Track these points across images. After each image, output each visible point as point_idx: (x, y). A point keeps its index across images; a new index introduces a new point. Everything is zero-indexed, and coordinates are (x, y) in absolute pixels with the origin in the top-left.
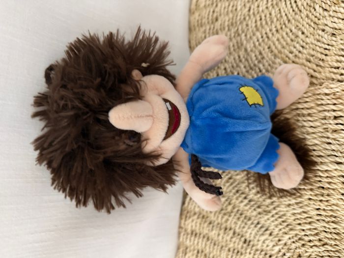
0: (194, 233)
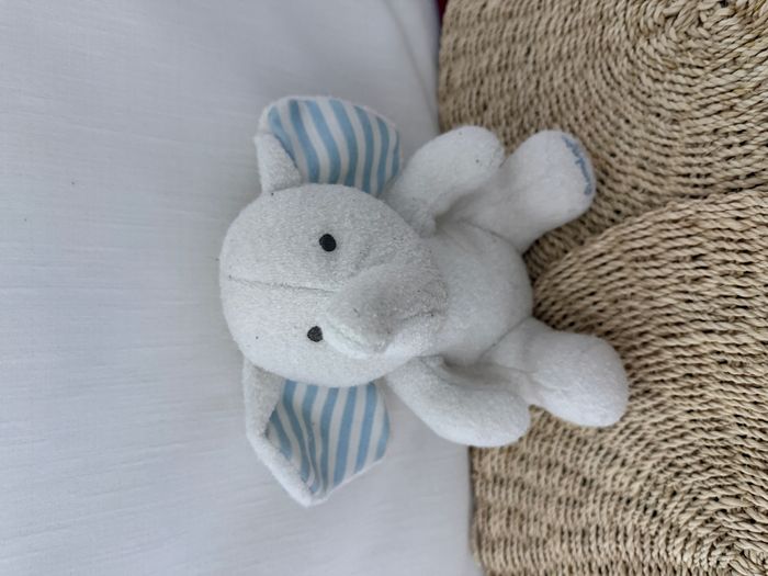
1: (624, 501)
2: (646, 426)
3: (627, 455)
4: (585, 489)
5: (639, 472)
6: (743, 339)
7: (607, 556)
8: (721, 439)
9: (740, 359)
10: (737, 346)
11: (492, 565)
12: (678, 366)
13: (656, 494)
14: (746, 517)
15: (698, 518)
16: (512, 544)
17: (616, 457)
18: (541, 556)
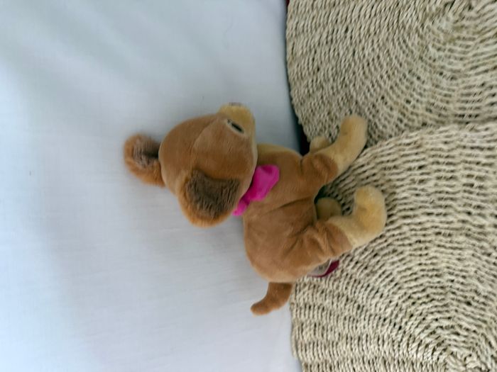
1: (382, 320)
2: (395, 273)
3: (383, 291)
4: (359, 312)
5: (390, 302)
6: (450, 218)
7: (373, 353)
8: (439, 282)
9: (451, 232)
10: (448, 223)
11: (305, 359)
12: (412, 235)
13: (401, 315)
14: (454, 331)
15: (426, 331)
16: (318, 345)
17: (377, 292)
18: (335, 352)
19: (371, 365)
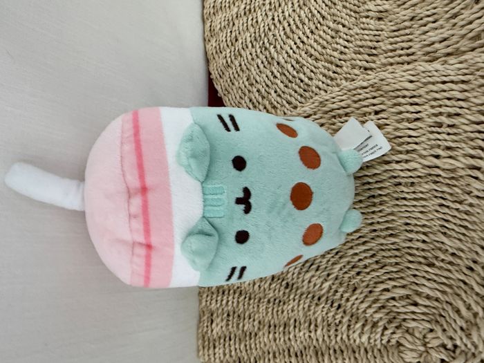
0: (221, 291)
1: (316, 298)
3: (321, 262)
4: (287, 291)
5: (328, 275)
7: (302, 342)
8: (392, 244)
9: (412, 180)
10: (409, 170)
12: (365, 190)
13: (341, 290)
14: (411, 302)
15: (374, 306)
16: (230, 339)
18: (253, 346)
19: (299, 358)
